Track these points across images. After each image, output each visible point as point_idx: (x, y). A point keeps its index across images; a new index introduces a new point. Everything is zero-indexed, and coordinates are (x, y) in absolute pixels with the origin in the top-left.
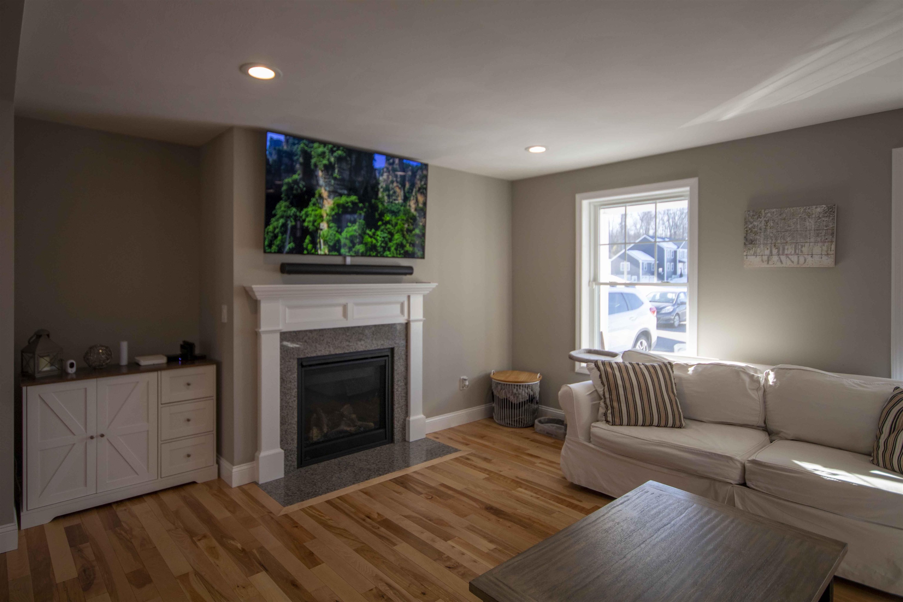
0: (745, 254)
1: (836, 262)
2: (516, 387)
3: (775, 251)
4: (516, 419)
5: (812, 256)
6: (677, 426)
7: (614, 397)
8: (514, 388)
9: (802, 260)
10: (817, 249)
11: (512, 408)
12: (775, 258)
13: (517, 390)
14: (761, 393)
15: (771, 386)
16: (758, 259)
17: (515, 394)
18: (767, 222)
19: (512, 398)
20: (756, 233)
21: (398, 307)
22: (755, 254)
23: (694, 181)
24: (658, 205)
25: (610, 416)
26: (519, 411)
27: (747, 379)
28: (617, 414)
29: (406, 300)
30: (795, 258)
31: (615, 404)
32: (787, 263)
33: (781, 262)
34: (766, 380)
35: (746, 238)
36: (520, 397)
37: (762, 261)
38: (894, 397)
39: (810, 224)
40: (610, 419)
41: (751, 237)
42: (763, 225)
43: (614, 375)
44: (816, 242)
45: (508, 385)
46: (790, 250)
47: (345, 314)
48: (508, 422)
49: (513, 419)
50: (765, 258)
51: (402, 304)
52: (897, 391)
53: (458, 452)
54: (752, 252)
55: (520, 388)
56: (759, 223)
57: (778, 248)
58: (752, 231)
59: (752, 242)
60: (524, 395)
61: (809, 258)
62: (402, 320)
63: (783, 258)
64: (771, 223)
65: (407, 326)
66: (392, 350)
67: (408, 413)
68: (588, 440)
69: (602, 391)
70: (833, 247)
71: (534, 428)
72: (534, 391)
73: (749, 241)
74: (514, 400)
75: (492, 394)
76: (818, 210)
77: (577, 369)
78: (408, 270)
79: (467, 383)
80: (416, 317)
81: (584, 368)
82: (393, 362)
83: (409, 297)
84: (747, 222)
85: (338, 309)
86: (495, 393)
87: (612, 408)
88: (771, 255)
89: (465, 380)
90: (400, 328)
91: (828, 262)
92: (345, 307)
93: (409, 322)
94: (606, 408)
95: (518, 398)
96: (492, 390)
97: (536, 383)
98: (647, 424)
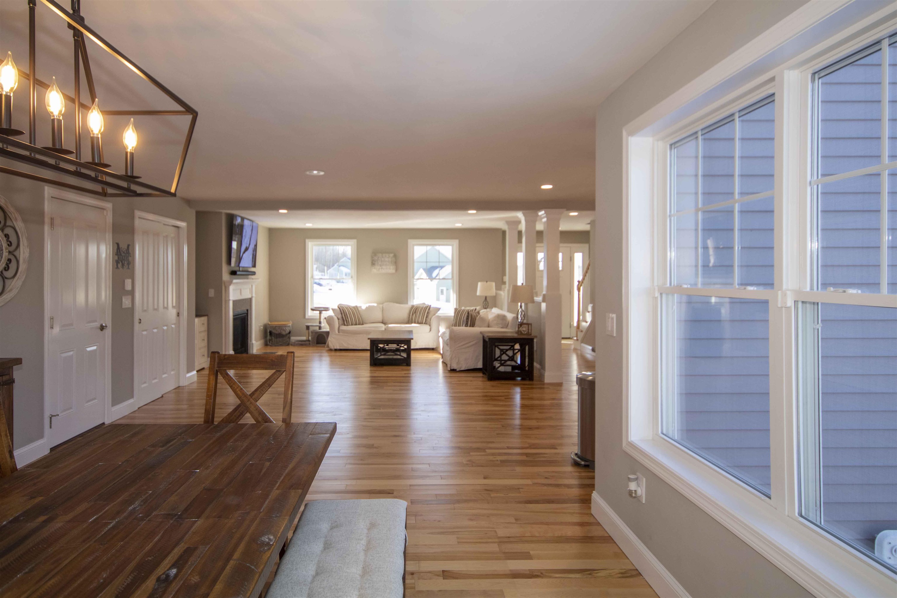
0: (372, 268)
1: (396, 271)
6: (362, 324)
7: (346, 317)
10: (391, 267)
11: (283, 337)
13: (285, 328)
14: (381, 311)
20: (375, 261)
22: (375, 268)
23: (356, 240)
26: (286, 338)
27: (378, 308)
30: (386, 270)
31: (347, 319)
32: (384, 272)
34: (383, 307)
35: (372, 263)
37: (377, 271)
38: (413, 307)
39: (390, 259)
40: (346, 324)
42: (377, 259)
43: (345, 310)
44: (391, 265)
46: (384, 267)
47: (241, 294)
49: (282, 342)
51: (250, 289)
56: (376, 258)
57: (381, 267)
61: (389, 270)
62: (250, 296)
63: (382, 270)
64: (379, 258)
65: (251, 299)
66: (247, 310)
67: (251, 340)
68: (339, 332)
69: (340, 316)
70: (395, 267)
71: (292, 345)
72: (290, 328)
73: (373, 264)
74: (284, 333)
75: (270, 332)
76: (392, 255)
77: (307, 317)
78: (254, 273)
79: (262, 328)
80: (254, 295)
81: (311, 316)
82: (247, 316)
83: (252, 286)
84: (372, 257)
85: (239, 291)
86: (273, 331)
87: (346, 320)
88: (379, 269)
89: (261, 326)
90: (249, 300)
91: (394, 271)
92: (241, 290)
93: (252, 297)
94: (344, 321)
95: (286, 332)
96: (268, 331)
97: (290, 325)
98: (356, 324)
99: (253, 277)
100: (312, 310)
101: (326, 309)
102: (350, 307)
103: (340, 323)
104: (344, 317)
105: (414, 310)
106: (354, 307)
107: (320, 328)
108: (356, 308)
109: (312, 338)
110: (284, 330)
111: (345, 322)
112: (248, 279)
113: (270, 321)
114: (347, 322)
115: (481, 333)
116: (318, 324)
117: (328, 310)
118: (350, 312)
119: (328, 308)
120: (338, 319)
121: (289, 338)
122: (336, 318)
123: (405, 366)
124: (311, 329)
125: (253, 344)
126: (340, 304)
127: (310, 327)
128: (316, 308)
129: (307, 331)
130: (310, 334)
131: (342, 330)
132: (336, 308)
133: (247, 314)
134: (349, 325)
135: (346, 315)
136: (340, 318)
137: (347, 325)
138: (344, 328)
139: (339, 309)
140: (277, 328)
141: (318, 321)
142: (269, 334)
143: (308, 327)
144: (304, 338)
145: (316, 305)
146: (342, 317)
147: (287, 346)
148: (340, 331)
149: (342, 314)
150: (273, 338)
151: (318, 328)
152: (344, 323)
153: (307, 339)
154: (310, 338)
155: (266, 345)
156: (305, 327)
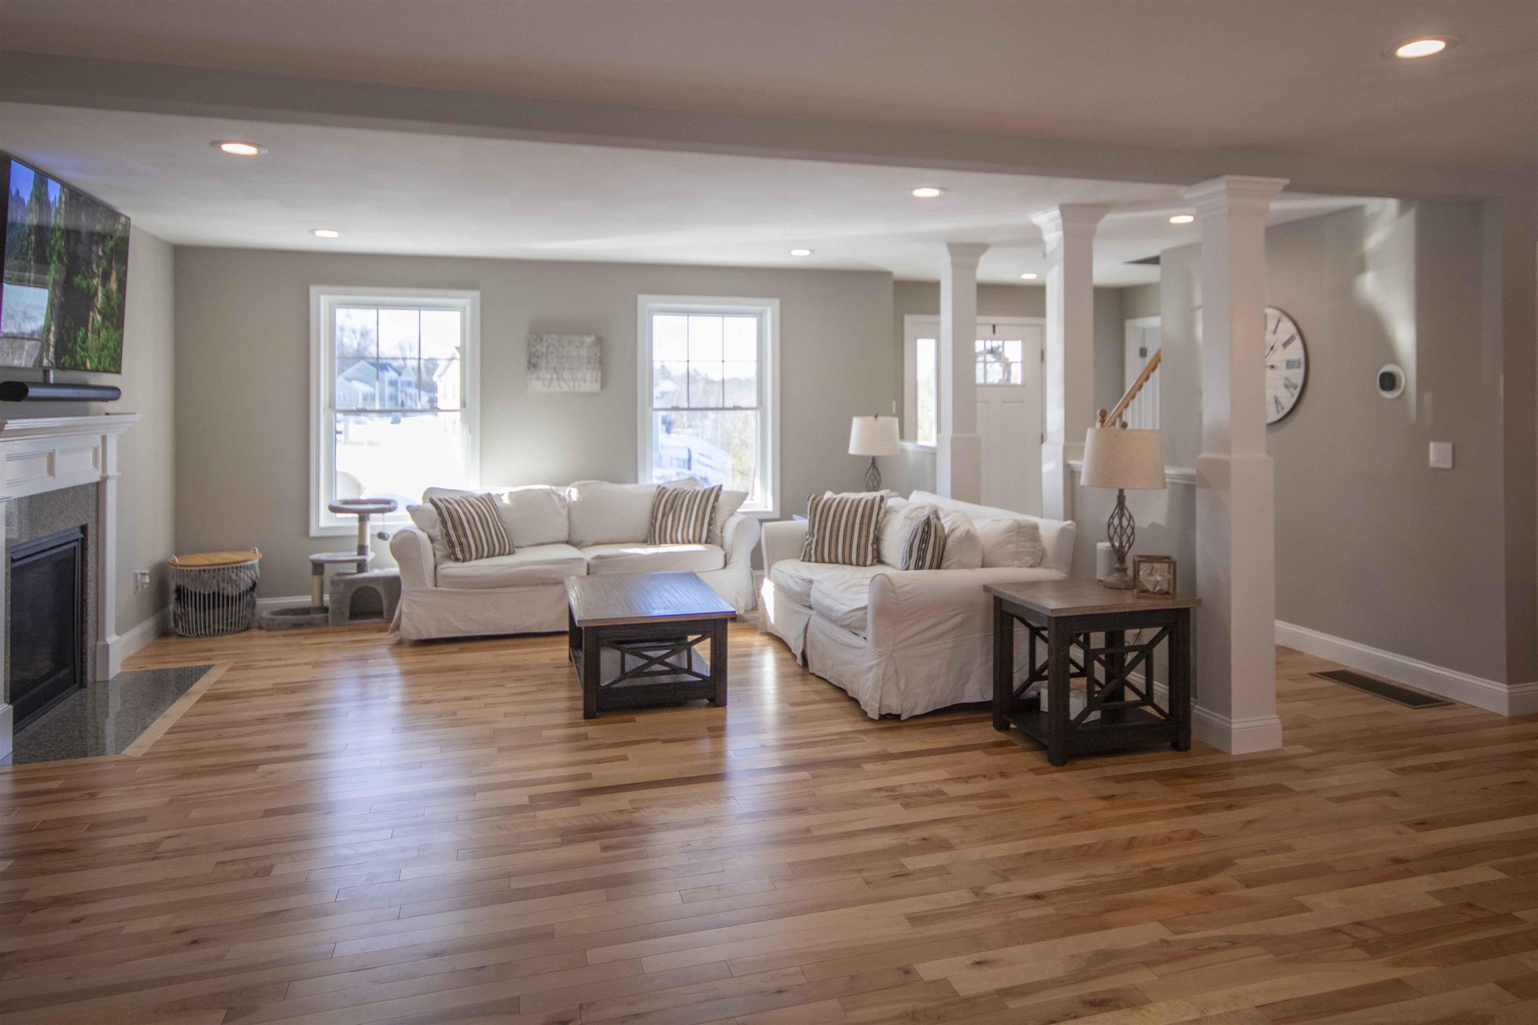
0: (528, 377)
1: (602, 387)
2: (235, 571)
3: (555, 376)
4: (229, 621)
5: (585, 381)
6: (511, 553)
7: (461, 533)
8: (233, 572)
9: (577, 384)
10: (588, 376)
11: (228, 605)
12: (555, 383)
13: (237, 575)
14: (566, 509)
15: (574, 502)
16: (541, 383)
17: (236, 580)
18: (548, 347)
19: (230, 589)
20: (538, 357)
21: (90, 454)
22: (538, 379)
23: (476, 294)
24: (422, 312)
25: (460, 553)
26: (239, 605)
27: (556, 498)
28: (466, 550)
29: (99, 442)
30: (571, 384)
31: (463, 540)
32: (565, 388)
33: (561, 387)
34: (569, 496)
35: (529, 362)
36: (242, 584)
37: (544, 385)
38: (659, 493)
39: (584, 352)
40: (460, 556)
41: (534, 360)
42: (544, 350)
43: (456, 511)
44: (588, 369)
45: (221, 571)
46: (566, 375)
47: (51, 470)
48: (221, 627)
49: (225, 622)
50: (547, 382)
51: (96, 449)
52: (660, 489)
53: (212, 669)
54: (535, 376)
55: (241, 572)
56: (541, 348)
57: (557, 373)
58: (534, 355)
59: (535, 366)
60: (246, 580)
61: (582, 384)
62: (96, 477)
63: (562, 383)
64: (551, 349)
65: (99, 487)
66: (84, 529)
67: (100, 633)
68: (436, 585)
69: (437, 531)
70: (600, 374)
71: (260, 628)
72: (256, 573)
73: (532, 365)
74: (230, 591)
75: (178, 590)
76: (589, 340)
77: (313, 532)
78: (113, 393)
79: (147, 580)
80: (112, 470)
81: (325, 528)
82: (84, 549)
83: (104, 438)
84: (529, 345)
85: (44, 461)
86: (191, 587)
87: (461, 544)
88: (552, 380)
89: (143, 574)
90: (93, 490)
91: (596, 387)
92: (51, 457)
93: (104, 479)
94: (452, 545)
95: (238, 586)
96: (173, 587)
97: (256, 561)
98: (491, 555)
99: (109, 406)
100: (334, 509)
101: (386, 506)
102: (472, 500)
103: (438, 554)
104: (452, 532)
105: (667, 501)
106: (481, 499)
107: (361, 566)
108: (489, 500)
109: (333, 601)
110: (231, 582)
111: (458, 549)
112: (86, 413)
113: (179, 552)
114: (462, 551)
115: (986, 588)
116: (354, 555)
117: (391, 510)
118: (471, 514)
119: (387, 502)
120: (432, 540)
121: (252, 604)
122: (423, 536)
123: (709, 706)
124: (329, 571)
125: (106, 647)
126: (431, 490)
127: (327, 566)
128: (346, 502)
129: (316, 579)
130: (327, 583)
131: (446, 577)
132: (418, 501)
133: (84, 541)
134: (470, 559)
135: (457, 524)
136: (439, 538)
137: (464, 560)
138: (451, 568)
139: (430, 506)
140: (206, 576)
141: (356, 543)
142: (173, 596)
143: (318, 567)
144: (306, 600)
145: (343, 493)
146: (448, 535)
147: (244, 634)
148: (439, 579)
149: (444, 522)
150: (191, 610)
151: (353, 568)
152: (454, 553)
153: (317, 604)
154: (326, 598)
155: (163, 632)
156: (310, 567)
